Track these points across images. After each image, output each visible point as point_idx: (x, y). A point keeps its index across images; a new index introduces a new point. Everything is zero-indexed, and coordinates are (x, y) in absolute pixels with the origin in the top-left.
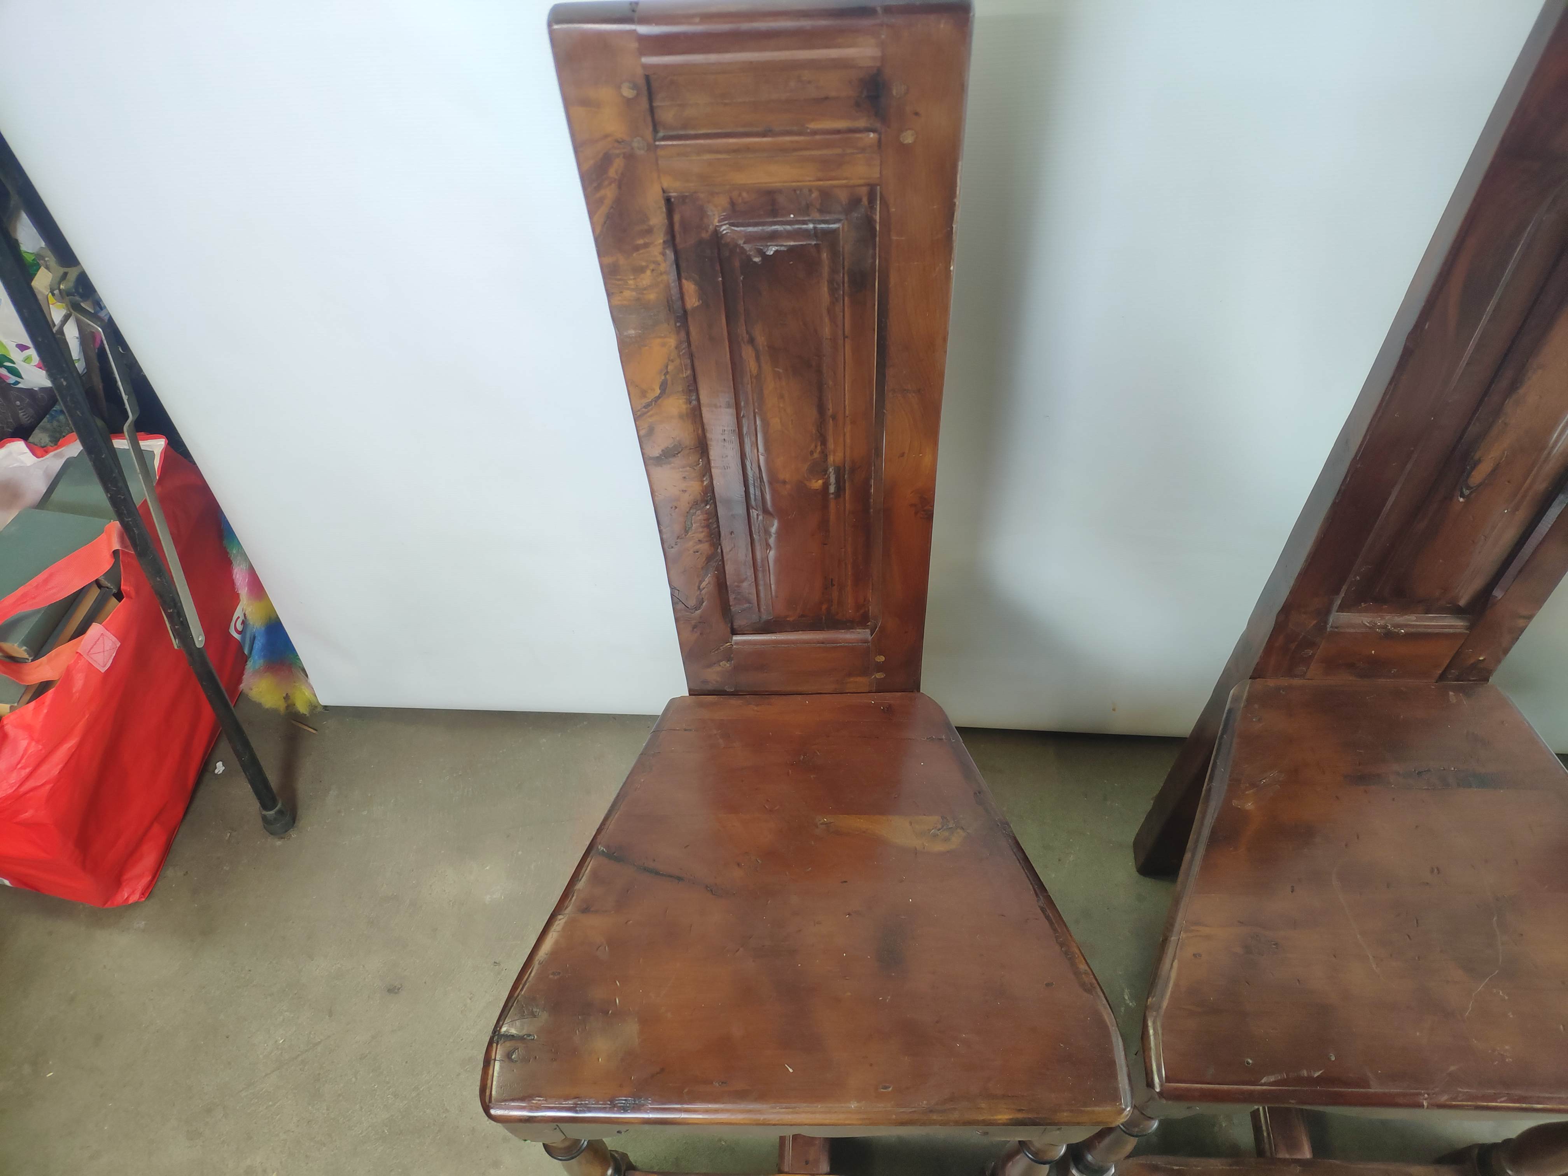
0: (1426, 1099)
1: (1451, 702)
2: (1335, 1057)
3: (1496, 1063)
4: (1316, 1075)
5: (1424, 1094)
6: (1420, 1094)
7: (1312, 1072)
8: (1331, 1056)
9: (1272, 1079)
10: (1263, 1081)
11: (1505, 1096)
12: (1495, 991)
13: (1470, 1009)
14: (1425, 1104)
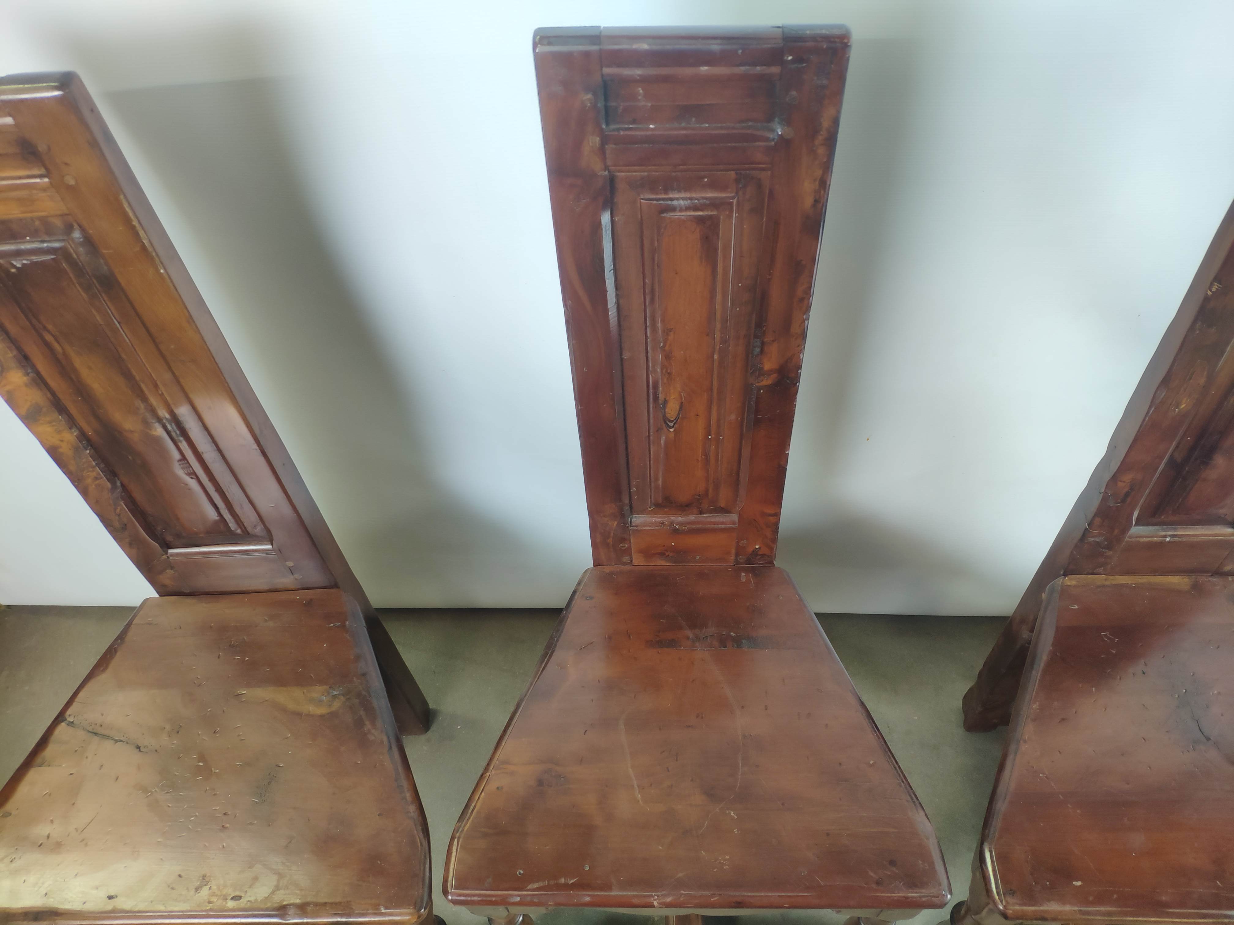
0: (655, 900)
1: (741, 580)
2: (589, 867)
3: (715, 870)
4: (571, 883)
5: (655, 895)
6: (652, 896)
7: (568, 880)
8: (586, 866)
9: (536, 886)
10: (528, 888)
11: (717, 896)
12: (727, 812)
13: (705, 827)
14: (655, 903)
